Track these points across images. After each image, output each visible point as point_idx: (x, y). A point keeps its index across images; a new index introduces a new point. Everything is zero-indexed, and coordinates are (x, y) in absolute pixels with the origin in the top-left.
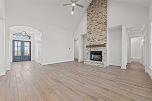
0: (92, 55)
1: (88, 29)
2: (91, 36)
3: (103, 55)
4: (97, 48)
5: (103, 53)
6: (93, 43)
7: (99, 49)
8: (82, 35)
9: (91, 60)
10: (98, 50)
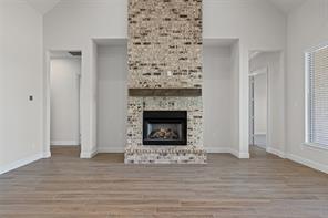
0: (149, 126)
1: (131, 21)
2: (148, 55)
3: (190, 124)
4: (172, 99)
5: (190, 116)
6: (154, 82)
7: (178, 104)
8: (94, 41)
9: (145, 143)
10: (176, 108)
